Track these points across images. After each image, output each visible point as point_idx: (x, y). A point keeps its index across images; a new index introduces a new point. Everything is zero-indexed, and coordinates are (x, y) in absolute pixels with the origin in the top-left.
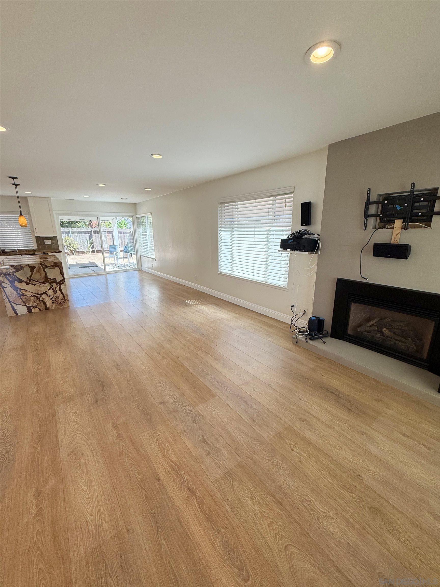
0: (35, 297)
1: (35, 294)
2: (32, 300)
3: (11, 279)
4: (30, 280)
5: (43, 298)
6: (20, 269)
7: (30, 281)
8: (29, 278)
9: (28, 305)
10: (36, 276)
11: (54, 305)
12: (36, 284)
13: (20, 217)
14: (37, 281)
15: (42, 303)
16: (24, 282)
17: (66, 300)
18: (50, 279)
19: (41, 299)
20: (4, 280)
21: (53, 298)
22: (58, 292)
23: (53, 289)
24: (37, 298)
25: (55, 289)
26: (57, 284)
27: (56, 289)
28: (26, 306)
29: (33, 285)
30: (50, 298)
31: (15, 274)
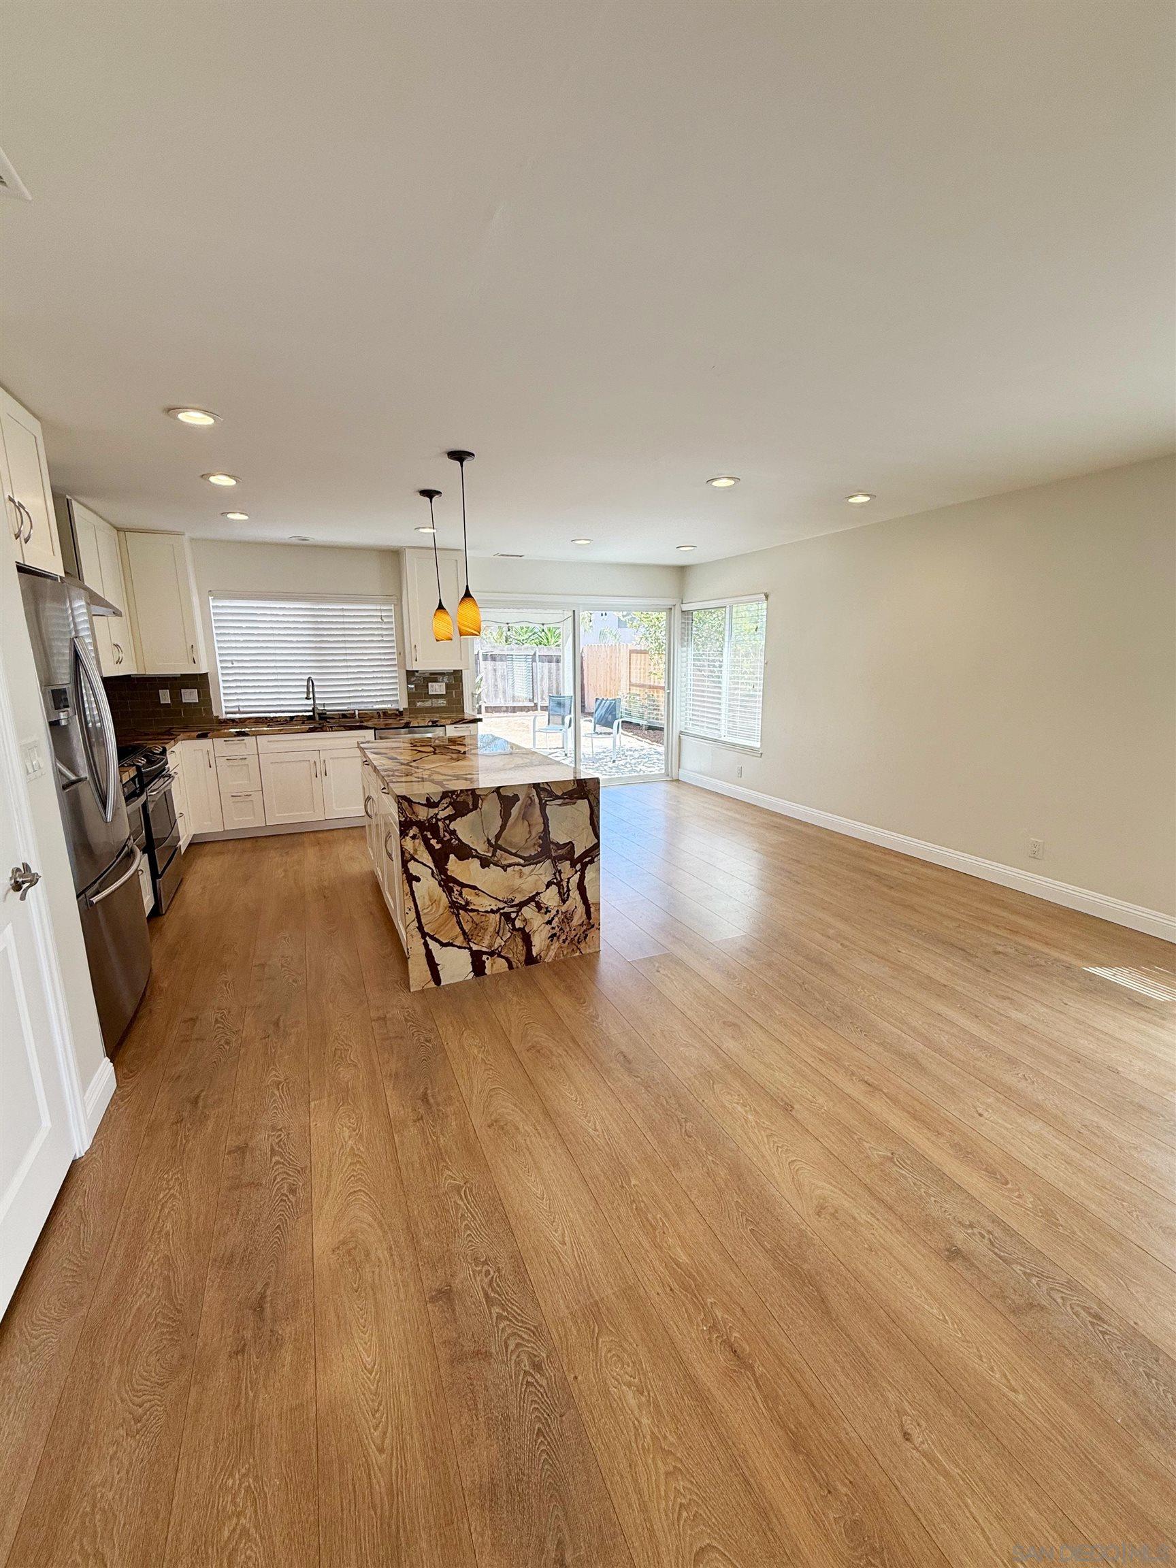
0: (501, 914)
1: (501, 905)
2: (491, 929)
3: (438, 846)
4: (495, 847)
5: (525, 920)
6: (471, 807)
7: (494, 855)
8: (493, 841)
9: (475, 948)
10: (518, 834)
11: (556, 945)
12: (510, 865)
13: (463, 605)
14: (515, 855)
15: (519, 940)
16: (478, 856)
17: (593, 926)
18: (557, 844)
19: (518, 924)
20: (416, 851)
21: (556, 919)
22: (575, 894)
23: (559, 884)
24: (507, 916)
25: (565, 884)
26: (573, 865)
27: (568, 882)
28: (470, 949)
29: (502, 867)
30: (547, 917)
31: (452, 827)
